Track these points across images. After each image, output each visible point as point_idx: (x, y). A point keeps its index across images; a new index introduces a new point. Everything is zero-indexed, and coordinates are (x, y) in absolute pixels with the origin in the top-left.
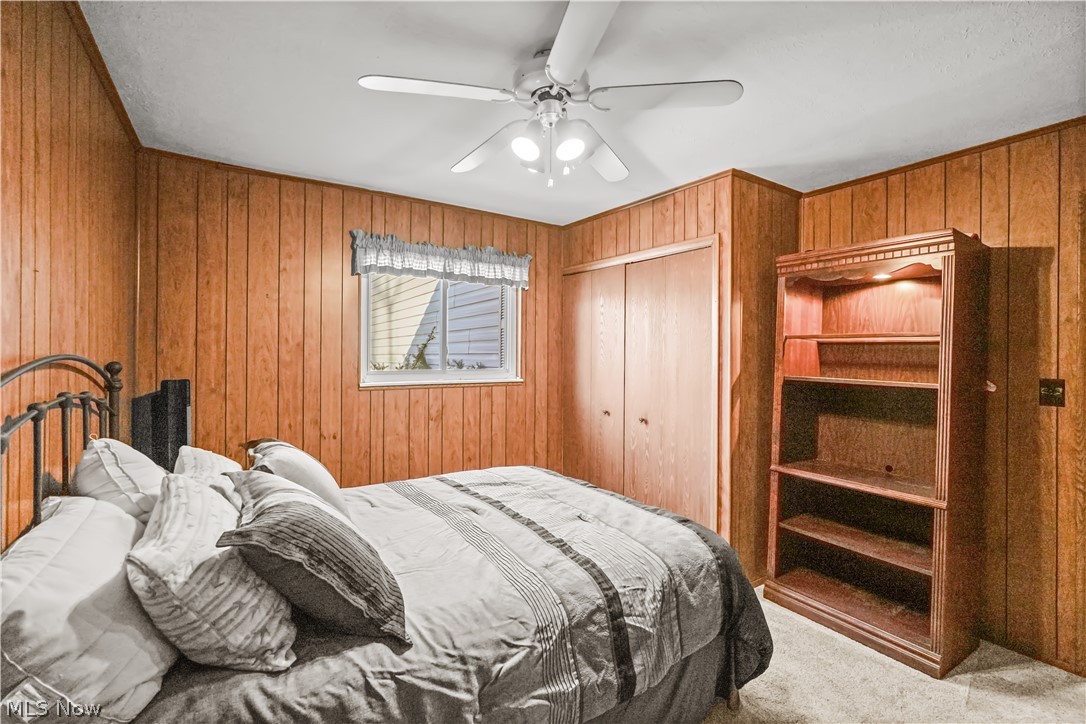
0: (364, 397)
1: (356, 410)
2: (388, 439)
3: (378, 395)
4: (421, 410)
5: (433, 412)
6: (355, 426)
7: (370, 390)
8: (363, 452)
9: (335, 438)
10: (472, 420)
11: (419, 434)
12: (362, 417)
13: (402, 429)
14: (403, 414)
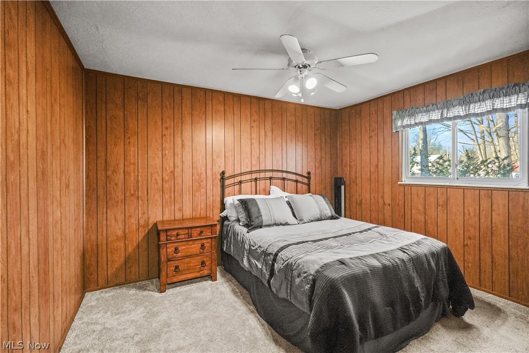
0: (402, 189)
1: (398, 194)
2: (413, 212)
3: (408, 188)
4: (432, 199)
5: (440, 202)
6: (397, 201)
7: (404, 186)
8: (401, 215)
9: (389, 205)
10: (471, 211)
11: (432, 212)
12: (400, 198)
13: (421, 208)
14: (421, 200)
